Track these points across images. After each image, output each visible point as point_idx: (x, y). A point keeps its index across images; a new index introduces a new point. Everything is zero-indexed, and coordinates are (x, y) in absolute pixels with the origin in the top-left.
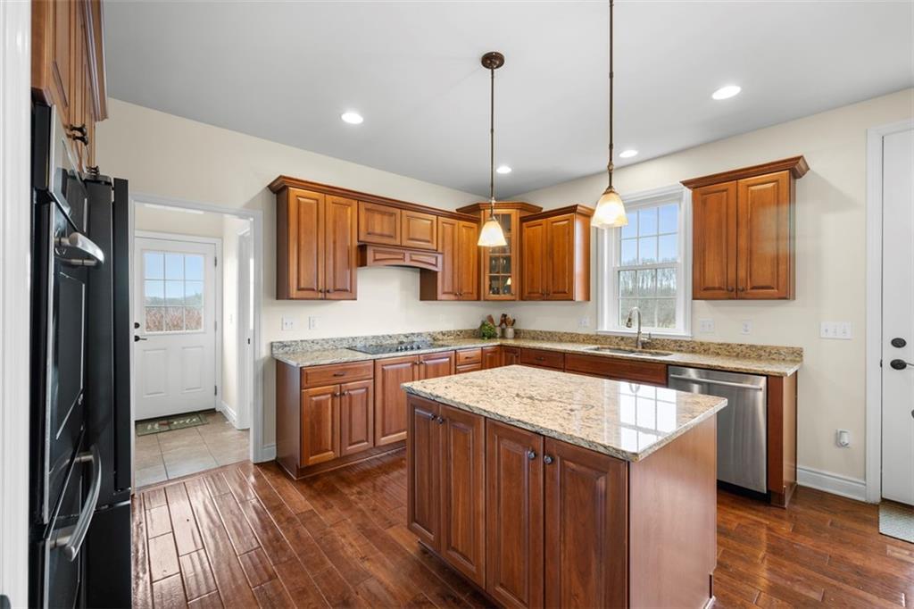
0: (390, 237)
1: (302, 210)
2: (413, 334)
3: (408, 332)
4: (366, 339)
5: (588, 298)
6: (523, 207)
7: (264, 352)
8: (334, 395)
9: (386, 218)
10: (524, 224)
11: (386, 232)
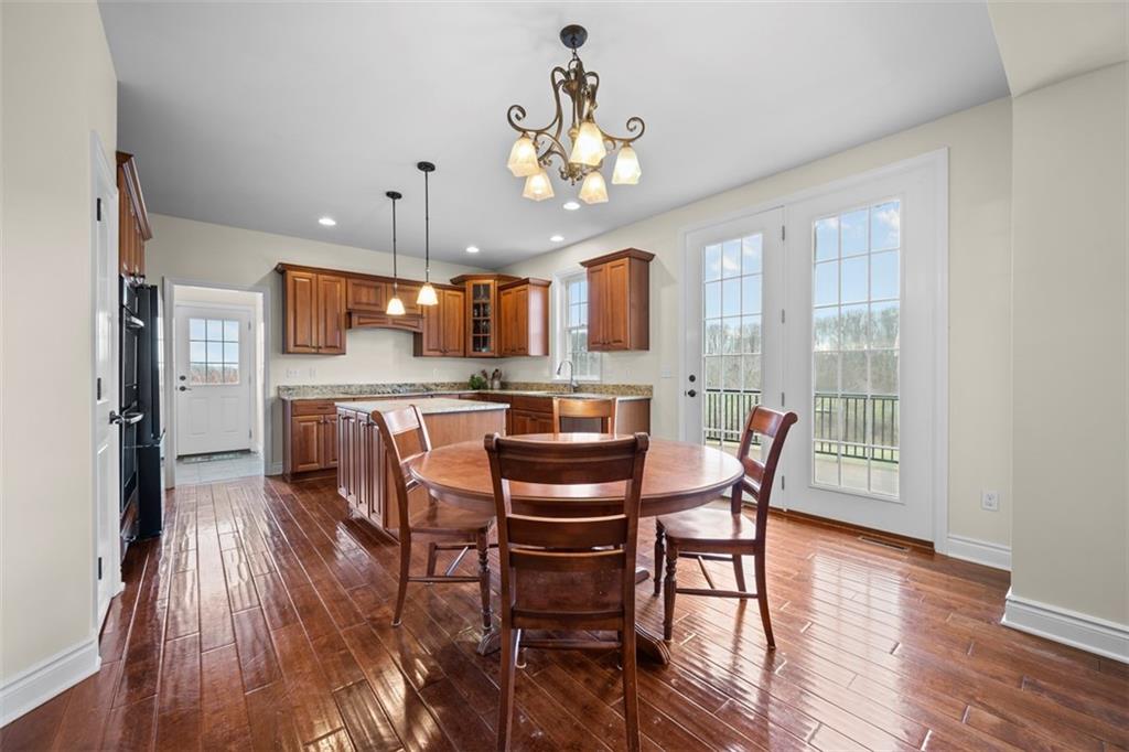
0: (376, 305)
1: (298, 287)
3: (400, 382)
5: (546, 352)
6: (500, 278)
7: (273, 394)
8: (319, 423)
9: (372, 291)
10: (502, 293)
11: (373, 301)
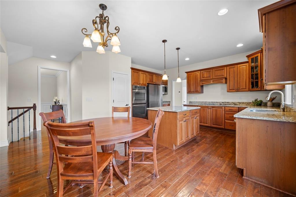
0: (210, 77)
1: (189, 77)
2: (225, 102)
4: (209, 102)
9: (208, 73)
